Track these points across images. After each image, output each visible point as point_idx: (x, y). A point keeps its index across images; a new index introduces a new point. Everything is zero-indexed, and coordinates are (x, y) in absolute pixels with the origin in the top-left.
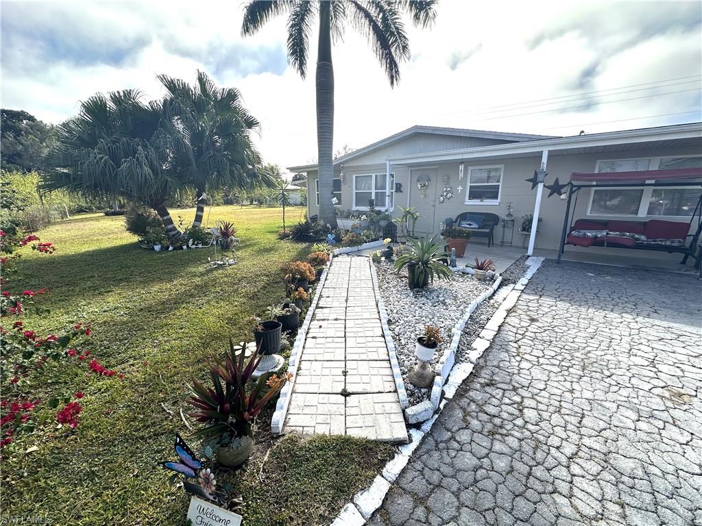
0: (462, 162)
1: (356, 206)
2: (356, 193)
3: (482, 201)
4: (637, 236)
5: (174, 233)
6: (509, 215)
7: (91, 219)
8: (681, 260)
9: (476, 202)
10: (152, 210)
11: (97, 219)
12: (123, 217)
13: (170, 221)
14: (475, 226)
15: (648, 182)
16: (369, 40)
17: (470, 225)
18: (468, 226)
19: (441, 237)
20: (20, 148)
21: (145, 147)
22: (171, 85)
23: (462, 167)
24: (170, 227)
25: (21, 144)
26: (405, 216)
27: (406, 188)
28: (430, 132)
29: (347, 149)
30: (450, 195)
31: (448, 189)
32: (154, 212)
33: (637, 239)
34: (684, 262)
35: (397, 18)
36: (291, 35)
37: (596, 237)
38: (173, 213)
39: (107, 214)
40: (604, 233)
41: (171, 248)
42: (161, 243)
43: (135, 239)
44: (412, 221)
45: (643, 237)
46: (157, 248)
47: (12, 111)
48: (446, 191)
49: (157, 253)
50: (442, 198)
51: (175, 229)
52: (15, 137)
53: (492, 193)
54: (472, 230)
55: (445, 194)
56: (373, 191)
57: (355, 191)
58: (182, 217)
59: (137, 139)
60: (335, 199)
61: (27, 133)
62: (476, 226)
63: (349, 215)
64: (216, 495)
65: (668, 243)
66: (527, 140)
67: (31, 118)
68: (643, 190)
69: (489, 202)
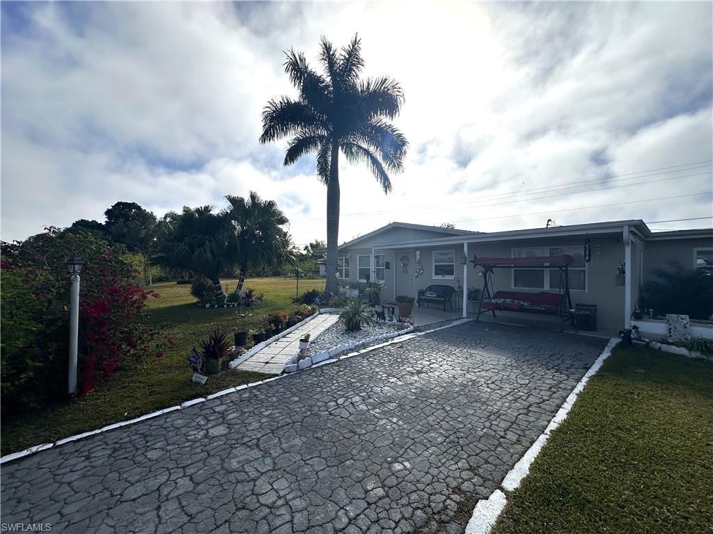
0: (418, 249)
2: (360, 269)
3: (443, 276)
4: (522, 303)
5: (221, 296)
6: (459, 287)
7: (167, 286)
10: (209, 280)
11: (171, 287)
12: (190, 285)
13: (220, 288)
15: (545, 264)
17: (432, 294)
20: (126, 230)
21: (210, 241)
22: (233, 201)
23: (418, 252)
24: (220, 292)
25: (127, 227)
27: (393, 266)
28: (403, 226)
30: (421, 271)
32: (210, 282)
33: (523, 305)
37: (497, 303)
38: (222, 282)
39: (179, 283)
40: (502, 300)
41: (216, 306)
42: (211, 303)
43: (195, 300)
45: (525, 304)
46: (208, 306)
47: (127, 203)
49: (207, 309)
50: (416, 274)
51: (222, 293)
52: (124, 223)
53: (449, 271)
54: (432, 298)
55: (418, 271)
57: (358, 268)
58: (228, 286)
59: (206, 237)
60: (338, 273)
61: (134, 219)
64: (202, 370)
65: (539, 308)
67: (139, 208)
68: (543, 271)
69: (448, 277)
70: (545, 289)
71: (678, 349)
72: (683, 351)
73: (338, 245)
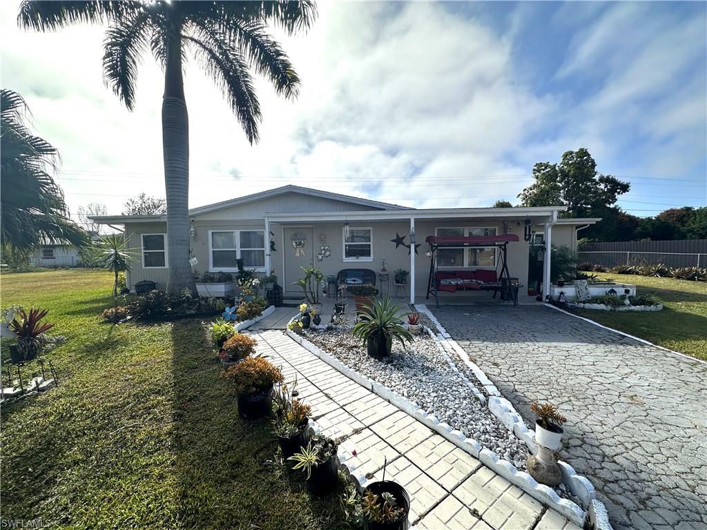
1: (214, 267)
2: (214, 252)
4: (479, 282)
6: (384, 270)
8: (493, 295)
9: (352, 259)
14: (359, 281)
16: (223, 93)
17: (354, 281)
18: (353, 282)
19: (324, 294)
26: (308, 277)
27: (280, 246)
29: (145, 198)
30: (328, 253)
31: (327, 248)
33: (480, 284)
34: (494, 297)
35: (249, 82)
36: (109, 55)
37: (457, 285)
44: (315, 282)
48: (324, 249)
50: (320, 257)
53: (365, 252)
54: (356, 285)
55: (323, 252)
56: (238, 250)
57: (211, 250)
62: (361, 282)
63: (209, 279)
66: (391, 209)
68: (463, 249)
69: (363, 259)
70: (465, 266)
71: (598, 305)
72: (602, 306)
73: (189, 209)
